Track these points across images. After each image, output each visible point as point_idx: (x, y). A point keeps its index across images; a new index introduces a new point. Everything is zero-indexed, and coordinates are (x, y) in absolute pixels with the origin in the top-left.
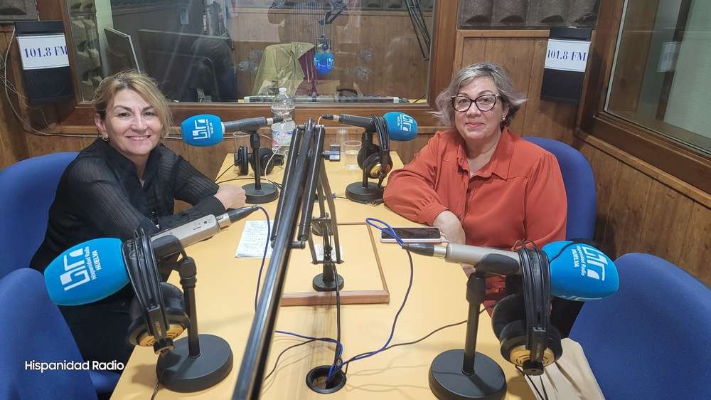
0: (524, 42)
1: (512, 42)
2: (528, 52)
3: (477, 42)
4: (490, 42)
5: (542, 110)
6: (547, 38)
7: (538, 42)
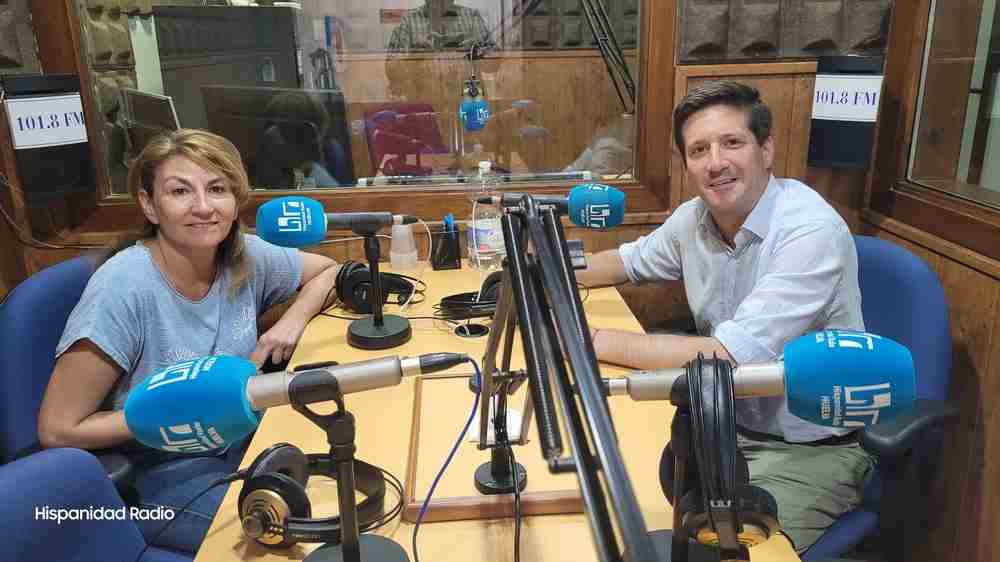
0: (777, 81)
1: (761, 81)
2: (785, 94)
6: (814, 74)
7: (799, 80)
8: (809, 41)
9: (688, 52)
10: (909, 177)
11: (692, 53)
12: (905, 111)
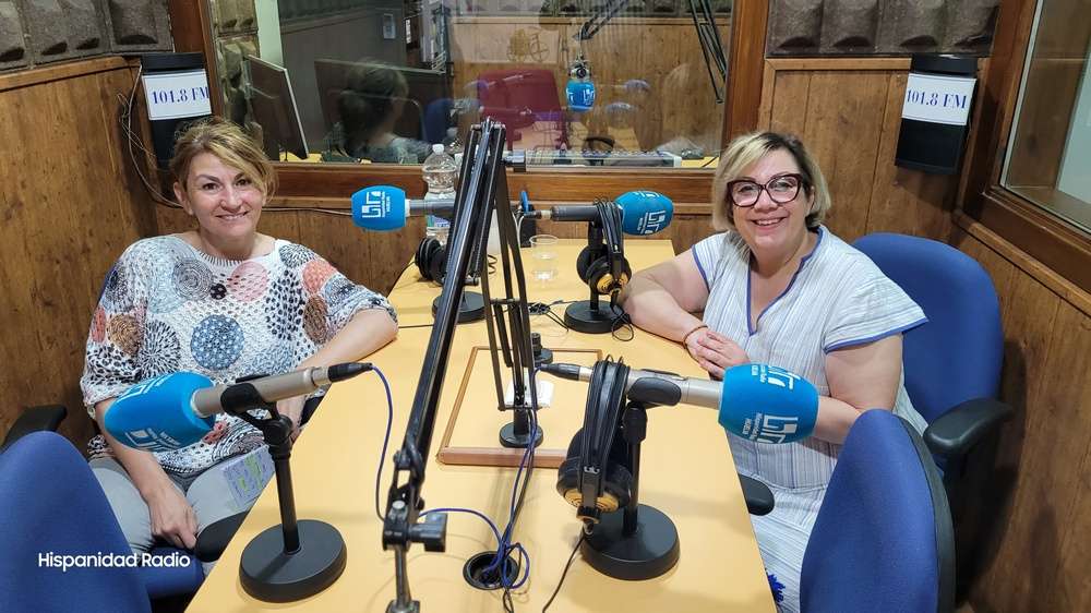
0: (873, 77)
1: (853, 77)
2: (879, 91)
3: (796, 78)
4: (817, 77)
5: (901, 181)
7: (895, 77)
8: (906, 38)
9: (778, 45)
10: (1002, 184)
11: (783, 46)
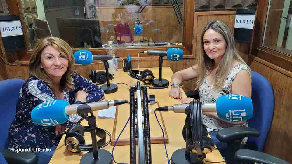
0: (225, 16)
1: (220, 16)
2: (227, 20)
3: (203, 17)
4: (209, 17)
6: (235, 14)
7: (231, 16)
8: (234, 5)
10: (263, 45)
11: (200, 8)
12: (262, 26)
